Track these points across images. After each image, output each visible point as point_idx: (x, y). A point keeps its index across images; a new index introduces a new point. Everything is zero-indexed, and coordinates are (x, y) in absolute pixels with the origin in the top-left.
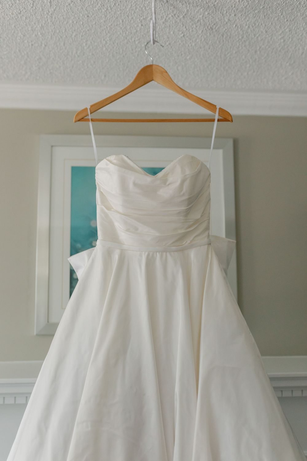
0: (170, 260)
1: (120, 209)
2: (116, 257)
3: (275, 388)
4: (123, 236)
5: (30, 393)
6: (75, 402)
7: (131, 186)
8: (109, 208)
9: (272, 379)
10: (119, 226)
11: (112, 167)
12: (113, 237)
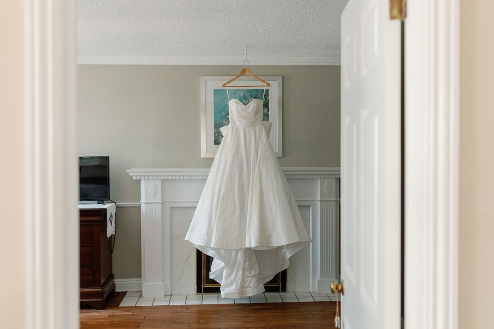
0: (250, 130)
1: (236, 115)
2: (235, 128)
3: (285, 174)
4: (237, 122)
5: (208, 175)
6: (222, 182)
7: (239, 109)
8: (233, 114)
9: (283, 171)
10: (236, 120)
11: (234, 103)
12: (234, 122)
